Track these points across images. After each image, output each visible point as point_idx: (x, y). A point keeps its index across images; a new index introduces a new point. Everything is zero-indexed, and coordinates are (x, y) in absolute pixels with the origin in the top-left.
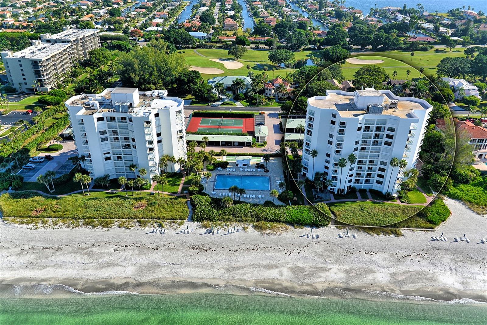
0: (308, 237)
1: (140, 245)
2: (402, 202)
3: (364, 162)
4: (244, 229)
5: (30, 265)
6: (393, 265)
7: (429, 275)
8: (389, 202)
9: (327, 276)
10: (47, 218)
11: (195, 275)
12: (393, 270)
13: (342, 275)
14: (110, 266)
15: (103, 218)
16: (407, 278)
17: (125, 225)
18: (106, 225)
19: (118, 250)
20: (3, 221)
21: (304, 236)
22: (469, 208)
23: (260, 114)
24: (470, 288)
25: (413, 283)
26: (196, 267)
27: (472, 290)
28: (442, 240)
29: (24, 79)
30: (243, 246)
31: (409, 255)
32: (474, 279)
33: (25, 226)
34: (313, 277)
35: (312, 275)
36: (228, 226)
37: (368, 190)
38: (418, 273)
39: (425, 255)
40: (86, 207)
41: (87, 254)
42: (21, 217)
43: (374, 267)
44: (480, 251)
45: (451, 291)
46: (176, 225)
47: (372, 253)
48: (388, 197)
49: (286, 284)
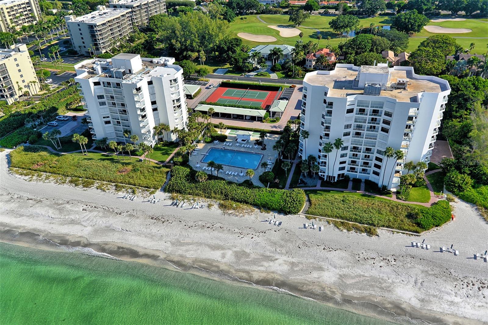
0: (270, 223)
1: (107, 208)
2: (398, 198)
3: (359, 148)
4: (209, 206)
5: (11, 212)
6: (348, 267)
7: (385, 284)
8: (382, 197)
9: (269, 266)
10: (43, 172)
11: (142, 244)
12: (345, 271)
13: (286, 268)
14: (73, 223)
15: (87, 178)
16: (357, 282)
17: (103, 188)
18: (86, 185)
19: (86, 210)
20: (9, 171)
21: (266, 221)
22: (481, 215)
23: (291, 87)
24: (429, 308)
25: (361, 290)
26: (146, 236)
27: (431, 310)
28: (422, 248)
29: (84, 43)
30: (200, 223)
31: (373, 258)
32: (439, 299)
33: (23, 177)
34: (255, 264)
35: (255, 262)
36: (194, 200)
37: (363, 181)
38: (374, 279)
39: (393, 260)
40: (78, 166)
41: (60, 210)
42: (23, 168)
43: (325, 265)
44: (466, 268)
45: (403, 306)
46: (148, 193)
47: (330, 249)
48: (384, 191)
49: (223, 267)
